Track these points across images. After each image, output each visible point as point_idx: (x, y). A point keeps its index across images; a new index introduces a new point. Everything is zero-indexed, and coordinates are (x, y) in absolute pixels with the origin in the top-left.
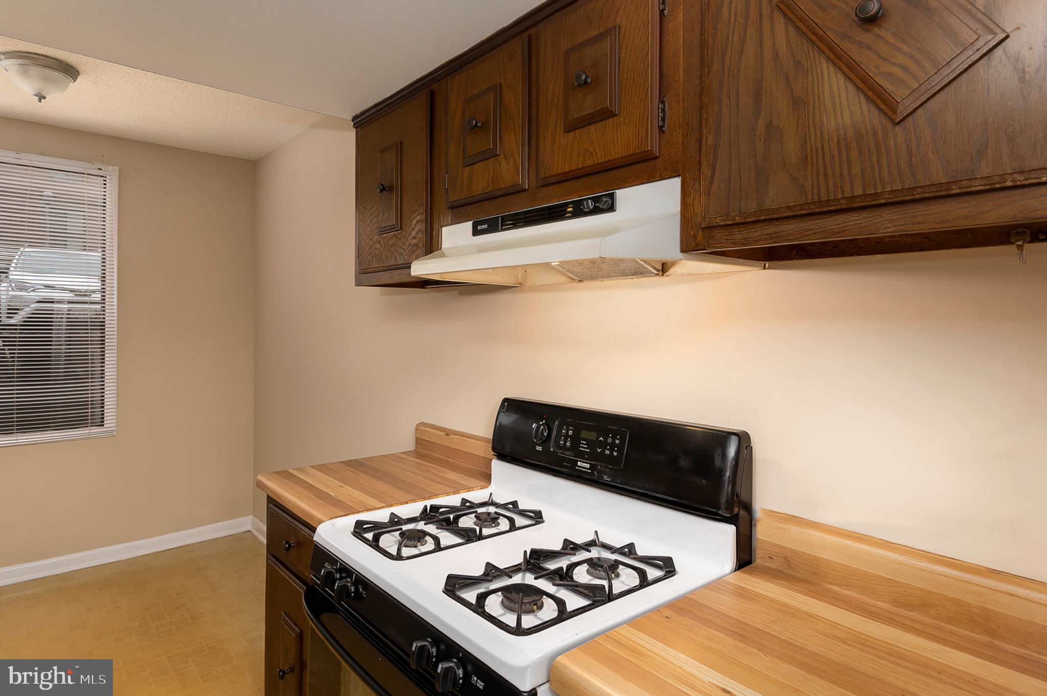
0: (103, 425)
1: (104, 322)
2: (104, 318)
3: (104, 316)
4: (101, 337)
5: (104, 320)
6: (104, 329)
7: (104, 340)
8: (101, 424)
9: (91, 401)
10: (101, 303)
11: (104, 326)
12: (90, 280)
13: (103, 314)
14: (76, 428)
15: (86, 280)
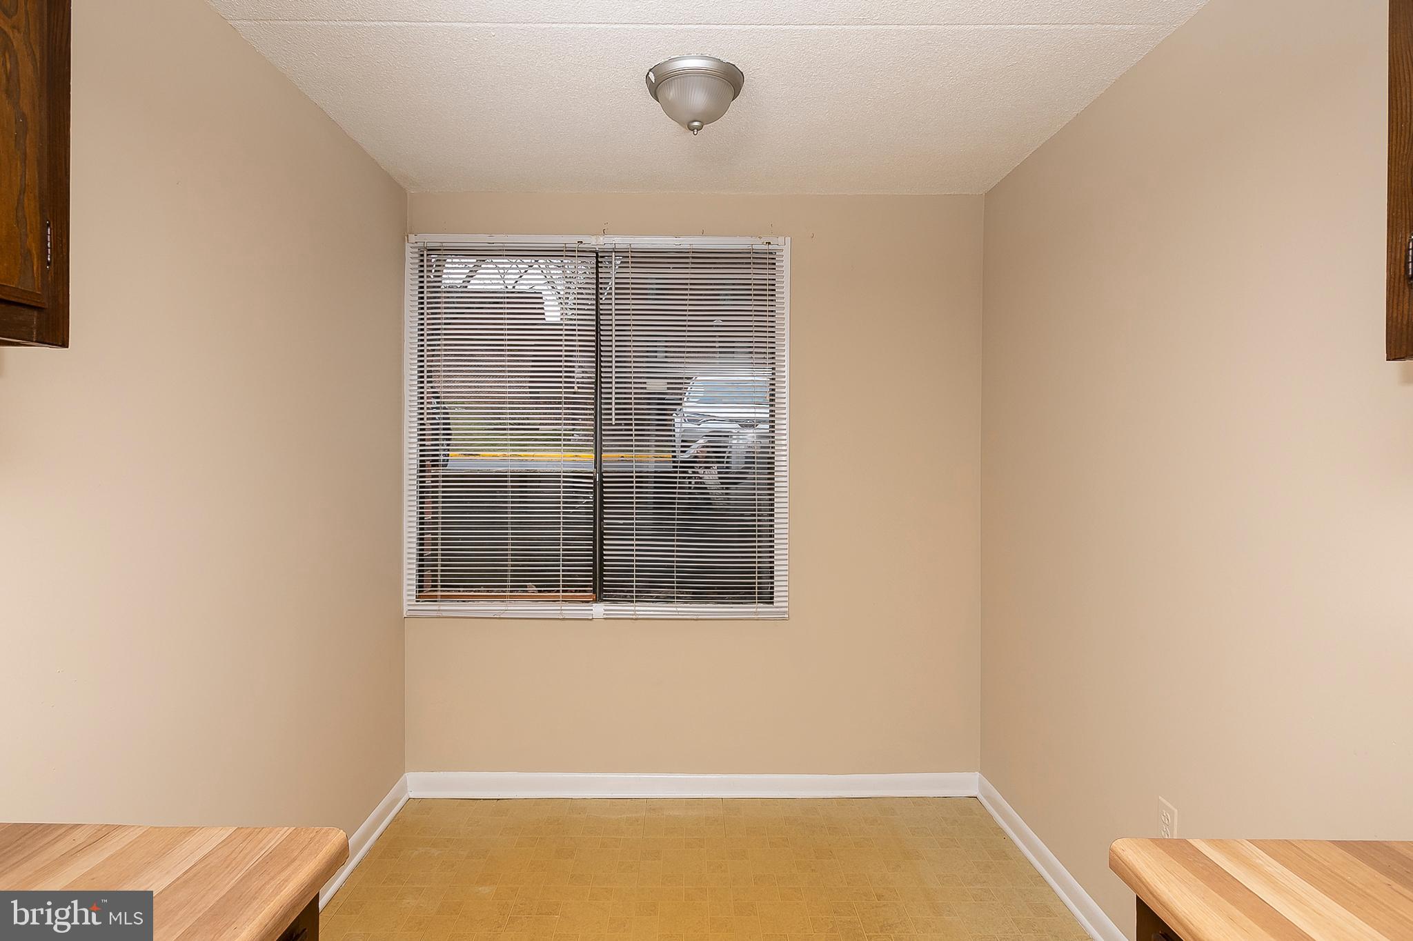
0: (772, 603)
1: (773, 458)
2: (773, 453)
3: (773, 450)
4: (769, 479)
5: (773, 456)
6: (773, 468)
7: (773, 484)
8: (770, 601)
9: (759, 568)
10: (769, 437)
11: (773, 463)
12: (757, 411)
13: (772, 447)
14: (742, 603)
15: (753, 410)
